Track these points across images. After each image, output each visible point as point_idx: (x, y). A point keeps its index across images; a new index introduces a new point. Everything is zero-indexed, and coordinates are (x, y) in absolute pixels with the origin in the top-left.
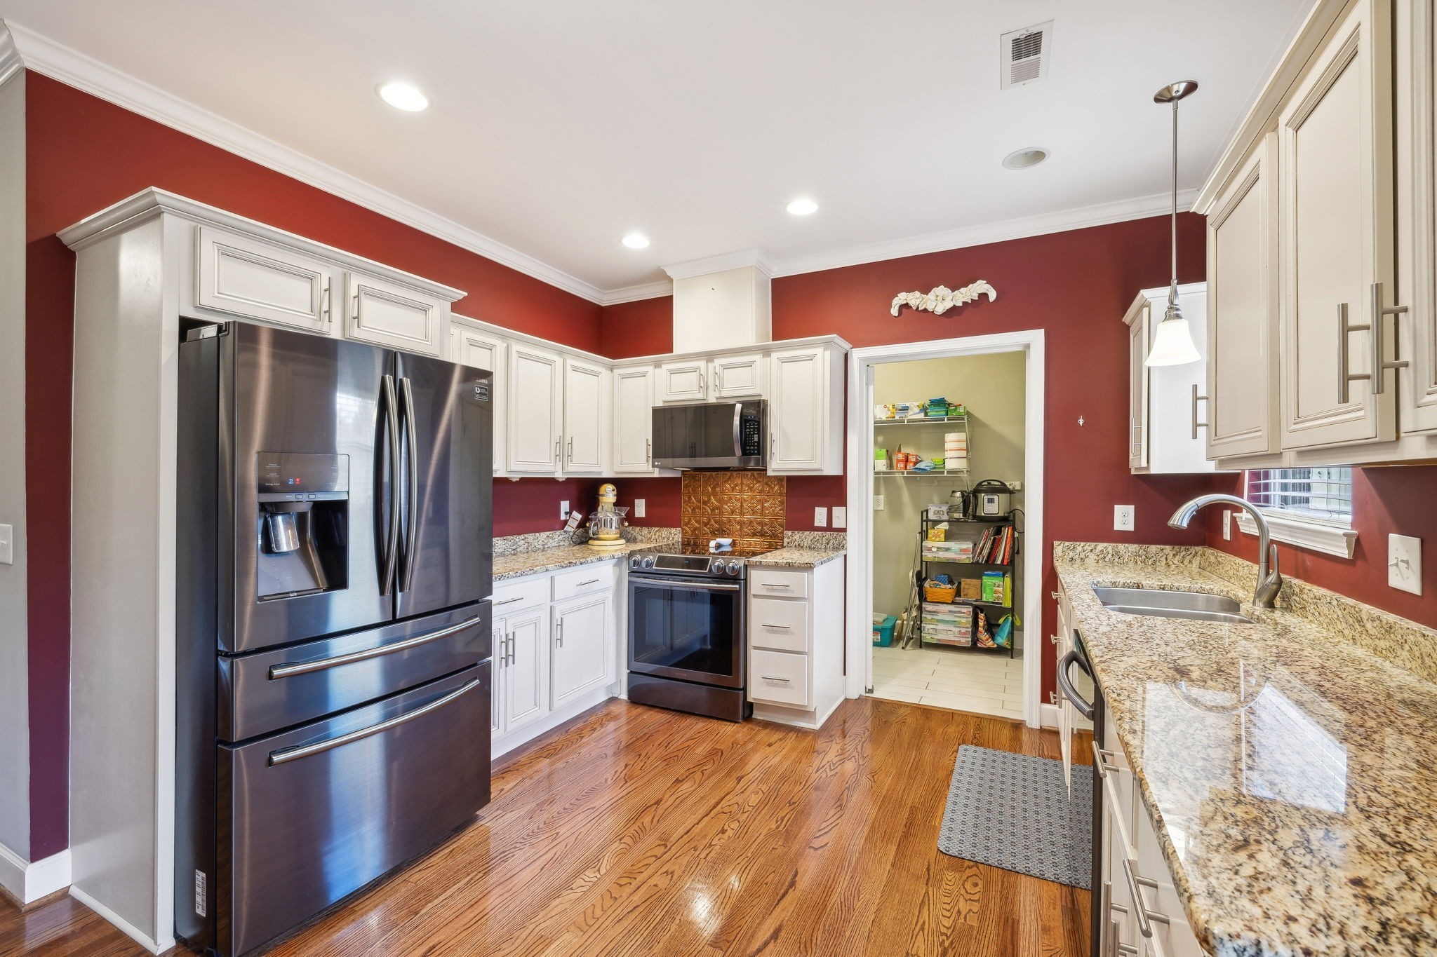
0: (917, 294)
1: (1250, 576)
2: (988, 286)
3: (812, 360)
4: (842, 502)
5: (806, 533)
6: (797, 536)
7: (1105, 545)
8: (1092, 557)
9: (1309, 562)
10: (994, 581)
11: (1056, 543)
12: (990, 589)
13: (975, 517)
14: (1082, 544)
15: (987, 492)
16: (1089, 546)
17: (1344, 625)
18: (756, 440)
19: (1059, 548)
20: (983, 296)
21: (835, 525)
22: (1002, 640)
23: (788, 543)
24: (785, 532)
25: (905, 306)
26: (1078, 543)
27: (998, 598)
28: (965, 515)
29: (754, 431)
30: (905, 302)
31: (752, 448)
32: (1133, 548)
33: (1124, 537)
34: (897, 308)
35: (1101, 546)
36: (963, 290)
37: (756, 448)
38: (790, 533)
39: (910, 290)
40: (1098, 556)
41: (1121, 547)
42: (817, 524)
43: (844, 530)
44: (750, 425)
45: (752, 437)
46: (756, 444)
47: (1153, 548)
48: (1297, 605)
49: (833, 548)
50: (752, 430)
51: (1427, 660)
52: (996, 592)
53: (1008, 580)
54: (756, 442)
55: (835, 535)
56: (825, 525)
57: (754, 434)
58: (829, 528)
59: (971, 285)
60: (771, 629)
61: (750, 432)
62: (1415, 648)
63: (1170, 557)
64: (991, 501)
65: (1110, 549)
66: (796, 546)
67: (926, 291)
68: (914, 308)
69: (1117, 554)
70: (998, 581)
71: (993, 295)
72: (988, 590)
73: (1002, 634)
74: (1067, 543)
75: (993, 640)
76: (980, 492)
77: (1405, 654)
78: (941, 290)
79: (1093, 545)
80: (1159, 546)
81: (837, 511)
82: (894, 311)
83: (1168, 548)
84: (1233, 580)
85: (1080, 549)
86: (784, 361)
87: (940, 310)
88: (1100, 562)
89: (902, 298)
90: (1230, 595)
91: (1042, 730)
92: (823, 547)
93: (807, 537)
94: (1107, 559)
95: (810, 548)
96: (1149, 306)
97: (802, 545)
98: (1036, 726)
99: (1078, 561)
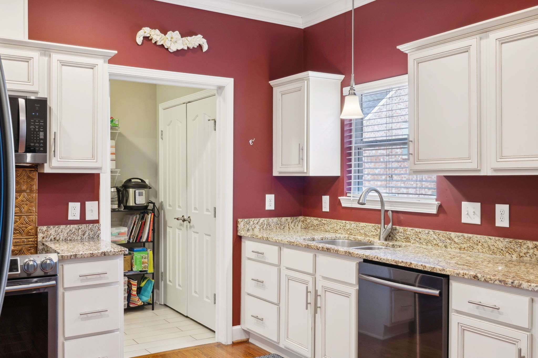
0: (157, 31)
1: (358, 228)
2: (205, 41)
3: (93, 68)
4: (96, 197)
5: (62, 227)
6: (53, 230)
7: (263, 219)
8: (258, 227)
9: (402, 217)
10: (142, 255)
11: (240, 220)
12: (139, 261)
13: (126, 207)
14: (253, 219)
15: (133, 187)
16: (255, 220)
17: (438, 242)
18: (42, 136)
19: (242, 223)
20: (200, 46)
21: (88, 218)
22: (146, 298)
23: (43, 238)
24: (39, 228)
25: (147, 39)
26: (251, 219)
27: (145, 267)
28: (119, 206)
29: (39, 128)
30: (148, 35)
31: (37, 145)
32: (275, 219)
33: (271, 214)
34: (142, 38)
35: (262, 220)
36: (189, 38)
37: (42, 145)
38: (44, 228)
39: (153, 27)
40: (260, 226)
41: (270, 219)
42: (70, 218)
43: (97, 222)
44: (35, 122)
45: (37, 134)
46: (42, 141)
47: (284, 219)
48: (401, 237)
49: (89, 238)
50: (37, 127)
51: (492, 247)
52: (143, 263)
53: (151, 253)
54: (42, 139)
55: (90, 227)
56: (78, 218)
57: (39, 131)
58: (83, 220)
59: (194, 36)
60: (85, 316)
61: (35, 129)
62: (485, 244)
63: (290, 224)
64: (140, 194)
65: (266, 221)
66: (51, 240)
67: (164, 32)
68: (153, 42)
69: (269, 224)
70: (143, 254)
71: (205, 48)
72: (138, 262)
73: (146, 294)
74: (246, 220)
75: (141, 299)
76: (130, 187)
77: (479, 247)
78: (176, 34)
79: (258, 219)
80: (286, 218)
81: (90, 206)
82: (139, 40)
83: (289, 218)
84: (340, 231)
85: (252, 223)
86: (64, 64)
87: (173, 48)
88: (261, 230)
89: (145, 31)
90: (350, 238)
91: (234, 344)
92: (79, 238)
93: (64, 230)
94: (264, 228)
95: (66, 240)
96: (308, 80)
97: (58, 238)
98: (230, 343)
99: (251, 230)
